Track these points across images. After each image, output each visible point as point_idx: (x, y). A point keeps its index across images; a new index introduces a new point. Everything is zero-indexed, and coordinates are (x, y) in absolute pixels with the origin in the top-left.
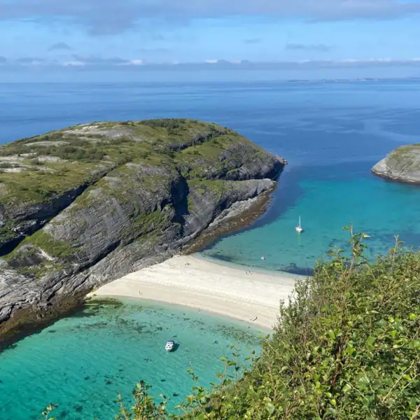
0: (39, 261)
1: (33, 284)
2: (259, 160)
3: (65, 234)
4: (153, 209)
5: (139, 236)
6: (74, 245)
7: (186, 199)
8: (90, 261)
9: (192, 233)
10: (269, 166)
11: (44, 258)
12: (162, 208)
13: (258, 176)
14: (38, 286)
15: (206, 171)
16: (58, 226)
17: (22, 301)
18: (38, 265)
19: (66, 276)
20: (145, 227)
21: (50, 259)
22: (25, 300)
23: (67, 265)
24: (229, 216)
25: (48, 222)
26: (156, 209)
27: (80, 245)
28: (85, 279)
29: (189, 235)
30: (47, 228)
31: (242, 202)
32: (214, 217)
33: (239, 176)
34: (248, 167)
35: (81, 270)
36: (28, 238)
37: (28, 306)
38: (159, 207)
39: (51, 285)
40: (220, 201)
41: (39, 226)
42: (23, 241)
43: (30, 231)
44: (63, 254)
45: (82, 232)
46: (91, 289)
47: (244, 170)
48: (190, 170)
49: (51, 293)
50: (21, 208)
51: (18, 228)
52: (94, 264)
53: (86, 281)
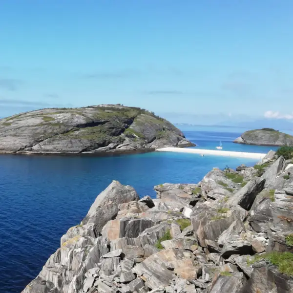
0: (134, 137)
1: (136, 143)
3: (139, 130)
5: (161, 137)
8: (150, 140)
9: (174, 144)
11: (136, 136)
14: (138, 143)
16: (134, 127)
17: (136, 146)
19: (145, 143)
20: (162, 135)
23: (144, 140)
24: (183, 143)
25: (130, 125)
27: (144, 135)
28: (151, 146)
30: (131, 127)
37: (139, 149)
38: (162, 130)
39: (142, 144)
41: (128, 127)
42: (126, 130)
44: (141, 136)
45: (144, 131)
46: (155, 149)
49: (143, 147)
50: (122, 119)
51: (124, 125)
52: (151, 142)
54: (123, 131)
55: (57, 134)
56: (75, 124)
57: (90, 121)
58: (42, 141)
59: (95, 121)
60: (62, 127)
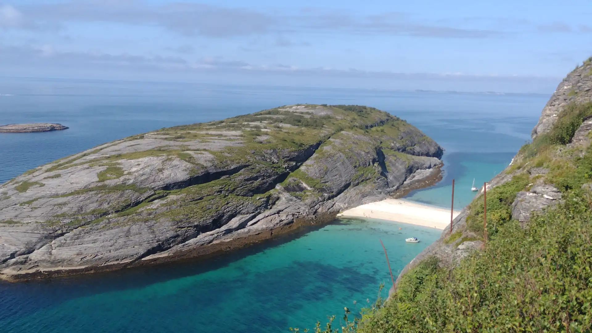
0: (302, 189)
1: (301, 203)
2: (427, 143)
3: (316, 173)
4: (368, 164)
5: (362, 181)
6: (323, 181)
7: (384, 162)
8: (334, 193)
9: (393, 186)
10: (435, 148)
11: (305, 188)
12: (373, 164)
13: (428, 155)
14: (306, 204)
15: (393, 145)
16: (309, 168)
17: (298, 212)
18: (301, 191)
19: (321, 201)
20: (365, 175)
21: (309, 188)
22: (300, 212)
23: (320, 194)
24: (416, 178)
25: (302, 164)
26: (369, 165)
27: (325, 182)
28: (333, 205)
29: (392, 187)
30: (303, 168)
31: (422, 170)
32: (406, 178)
33: (414, 152)
34: (420, 147)
35: (329, 198)
36: (291, 174)
37: (302, 217)
38: (371, 163)
39: (313, 205)
40: (409, 167)
41: (297, 167)
42: (289, 175)
43: (293, 169)
44: (316, 186)
45: (326, 173)
46: (338, 212)
47: (417, 149)
48: (381, 142)
49: (314, 210)
50: (286, 152)
51: (286, 166)
52: (336, 196)
53: (334, 206)
54: (282, 178)
55: (106, 213)
56: (162, 183)
57: (200, 172)
58: (62, 234)
59: (212, 171)
60: (128, 192)
